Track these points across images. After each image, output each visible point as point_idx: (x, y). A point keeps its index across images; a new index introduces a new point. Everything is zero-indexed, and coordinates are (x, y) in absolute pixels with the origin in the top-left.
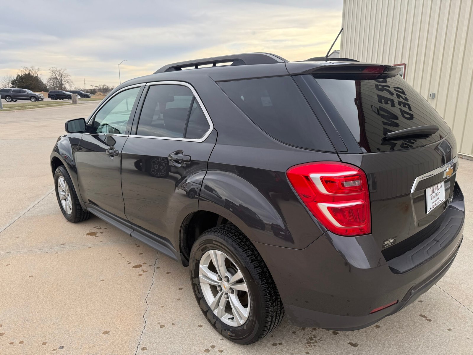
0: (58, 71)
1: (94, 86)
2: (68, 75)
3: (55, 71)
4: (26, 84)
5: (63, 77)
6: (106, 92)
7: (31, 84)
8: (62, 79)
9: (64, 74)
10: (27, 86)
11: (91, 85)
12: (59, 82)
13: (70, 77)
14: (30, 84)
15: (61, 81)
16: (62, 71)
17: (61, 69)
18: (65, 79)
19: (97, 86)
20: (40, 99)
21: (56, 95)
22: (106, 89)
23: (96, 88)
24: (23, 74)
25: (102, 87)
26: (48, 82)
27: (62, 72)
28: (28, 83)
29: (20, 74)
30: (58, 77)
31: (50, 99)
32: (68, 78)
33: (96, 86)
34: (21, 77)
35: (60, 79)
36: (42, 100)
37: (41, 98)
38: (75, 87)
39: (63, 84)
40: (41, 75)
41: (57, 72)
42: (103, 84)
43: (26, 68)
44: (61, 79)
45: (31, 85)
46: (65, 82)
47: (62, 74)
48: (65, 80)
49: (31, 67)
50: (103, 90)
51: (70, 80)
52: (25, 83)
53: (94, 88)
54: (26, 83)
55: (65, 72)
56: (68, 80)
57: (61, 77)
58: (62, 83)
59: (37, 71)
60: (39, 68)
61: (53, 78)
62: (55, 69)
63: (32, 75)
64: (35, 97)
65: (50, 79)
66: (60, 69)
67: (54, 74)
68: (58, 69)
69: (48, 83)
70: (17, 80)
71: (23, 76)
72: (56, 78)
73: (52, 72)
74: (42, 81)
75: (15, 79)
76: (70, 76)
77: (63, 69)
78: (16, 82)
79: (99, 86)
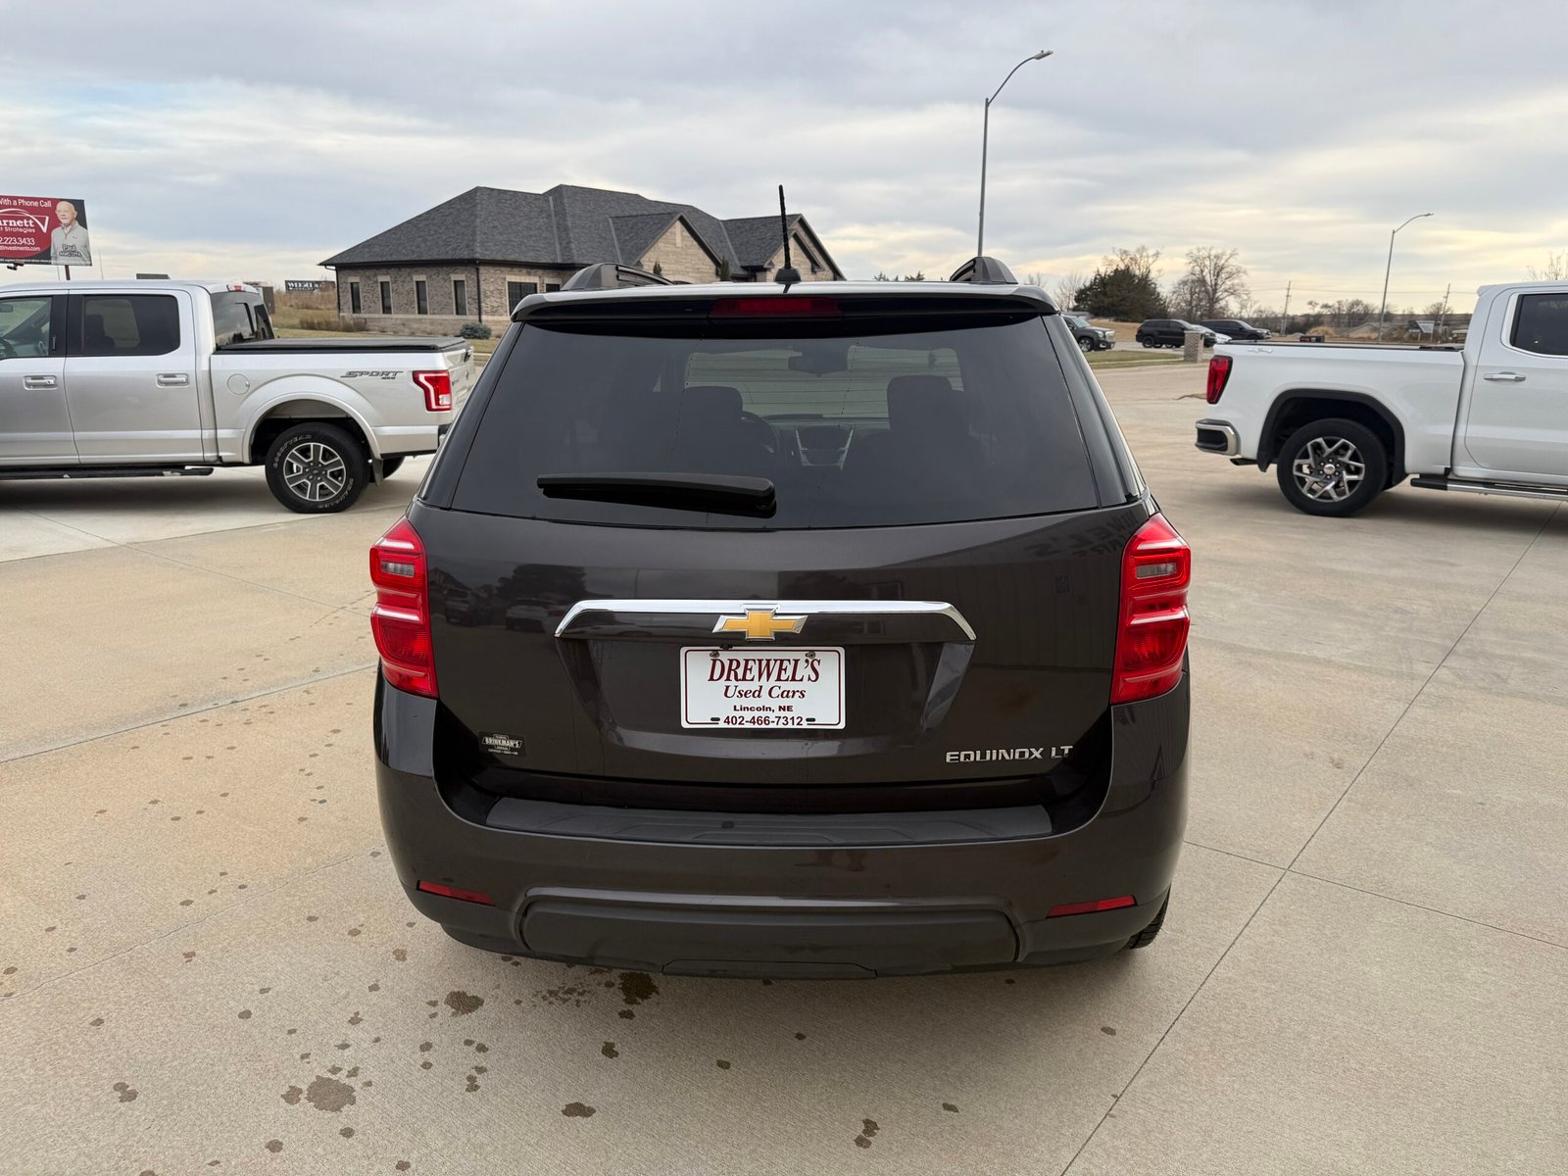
0: (1212, 257)
1: (1321, 304)
2: (1239, 272)
3: (1204, 258)
4: (1110, 299)
5: (1223, 276)
6: (1354, 326)
7: (1123, 300)
8: (1220, 282)
9: (1229, 269)
10: (1113, 305)
11: (1310, 303)
12: (1207, 292)
13: (1244, 277)
14: (1121, 300)
15: (1215, 291)
16: (1225, 257)
17: (1223, 254)
18: (1228, 283)
19: (1330, 304)
20: (1101, 346)
21: (1161, 333)
22: (1360, 315)
23: (1325, 311)
24: (1110, 271)
25: (1345, 308)
26: (1174, 292)
27: (1223, 261)
28: (1117, 296)
29: (1102, 271)
30: (1208, 279)
31: (1141, 344)
32: (1236, 281)
33: (1326, 306)
34: (1102, 279)
35: (1213, 282)
36: (1109, 346)
37: (1105, 342)
38: (1255, 307)
39: (1218, 300)
40: (1159, 271)
41: (1207, 263)
42: (1351, 299)
43: (1125, 252)
44: (1216, 284)
45: (1123, 302)
46: (1226, 294)
47: (1222, 268)
48: (1227, 287)
49: (1138, 251)
50: (1346, 320)
51: (1242, 286)
52: (1108, 298)
53: (1317, 310)
54: (1112, 297)
55: (1232, 261)
56: (1237, 287)
57: (1218, 275)
58: (1217, 295)
59: (1151, 260)
60: (1160, 250)
61: (1193, 281)
62: (1203, 253)
63: (1137, 272)
64: (1091, 339)
65: (1185, 283)
66: (1220, 251)
67: (1197, 269)
68: (1213, 253)
69: (1174, 297)
70: (1090, 288)
71: (1109, 276)
72: (1202, 281)
73: (1196, 261)
74: (1159, 290)
75: (1088, 284)
76: (1245, 272)
77: (1229, 252)
78: (1087, 295)
79: (1337, 305)
